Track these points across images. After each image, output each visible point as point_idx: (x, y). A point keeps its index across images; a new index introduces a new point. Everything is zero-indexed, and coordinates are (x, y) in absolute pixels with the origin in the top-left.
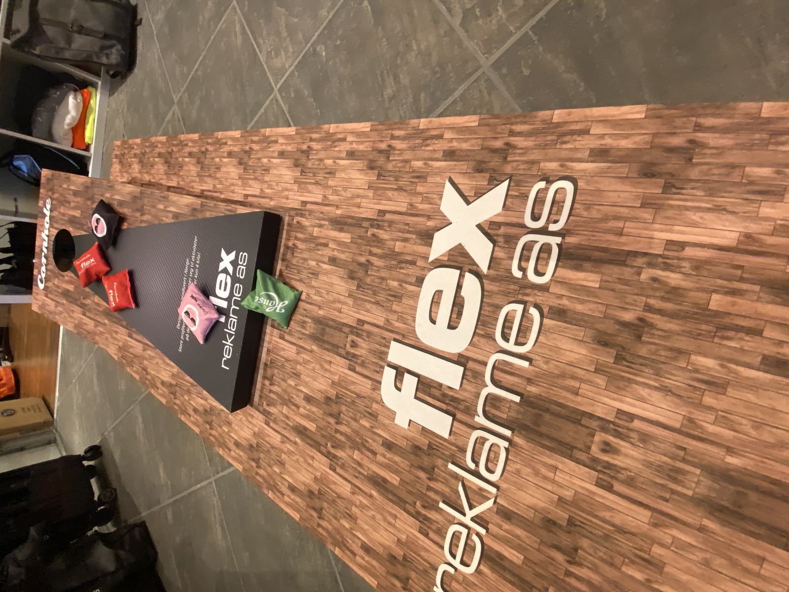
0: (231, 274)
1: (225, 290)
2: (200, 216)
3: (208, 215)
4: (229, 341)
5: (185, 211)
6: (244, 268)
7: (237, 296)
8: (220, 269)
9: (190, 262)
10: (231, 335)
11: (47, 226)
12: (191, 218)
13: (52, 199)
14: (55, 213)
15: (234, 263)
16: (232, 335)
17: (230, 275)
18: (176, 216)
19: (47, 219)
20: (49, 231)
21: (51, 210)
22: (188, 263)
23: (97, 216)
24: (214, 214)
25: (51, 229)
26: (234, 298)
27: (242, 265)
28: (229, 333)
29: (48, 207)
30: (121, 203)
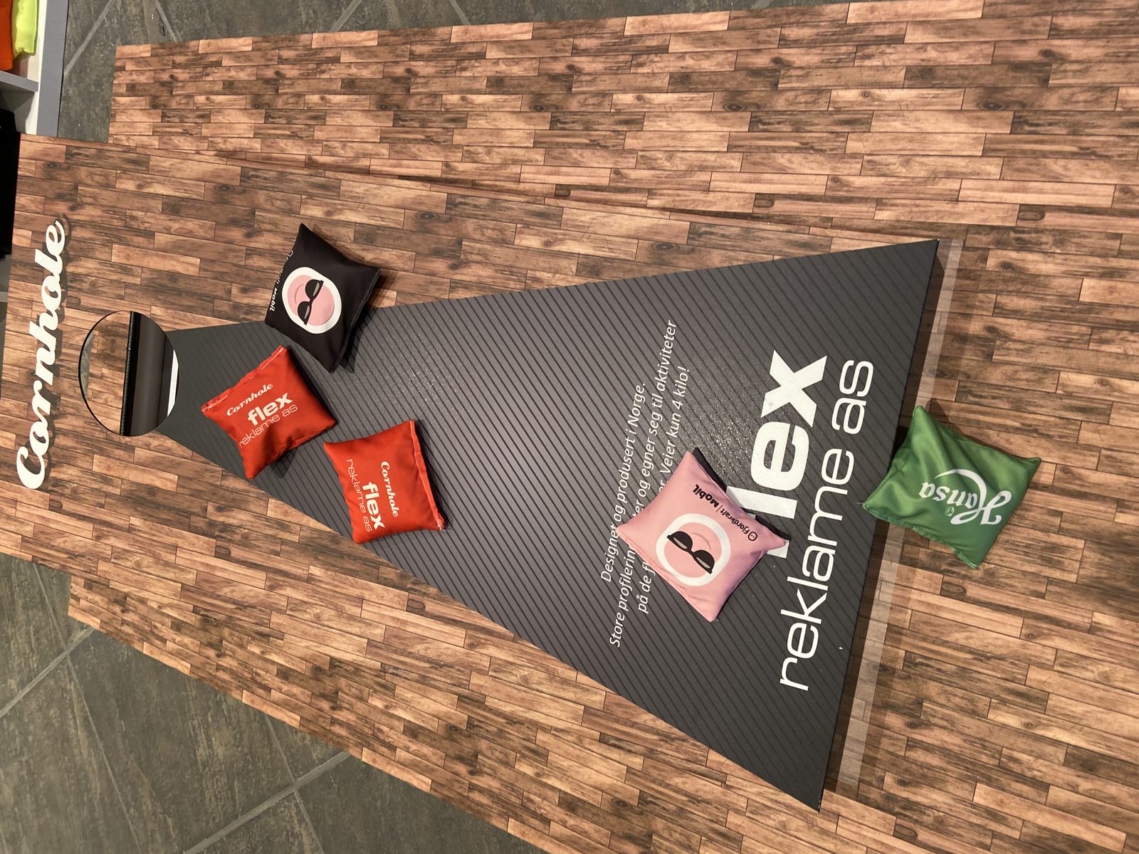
0: (811, 422)
1: (787, 466)
2: (685, 265)
3: (716, 259)
4: (807, 611)
5: (630, 250)
6: (862, 404)
7: (835, 484)
8: (766, 410)
9: (648, 392)
10: (811, 595)
11: (53, 304)
12: (651, 272)
13: (71, 225)
14: (85, 266)
15: (823, 393)
16: (821, 593)
17: (803, 424)
18: (590, 266)
19: (53, 283)
20: (61, 317)
21: (66, 257)
22: (639, 396)
23: (306, 273)
24: (741, 258)
25: (69, 312)
26: (822, 490)
27: (854, 396)
28: (803, 588)
29: (56, 247)
30: (368, 235)
